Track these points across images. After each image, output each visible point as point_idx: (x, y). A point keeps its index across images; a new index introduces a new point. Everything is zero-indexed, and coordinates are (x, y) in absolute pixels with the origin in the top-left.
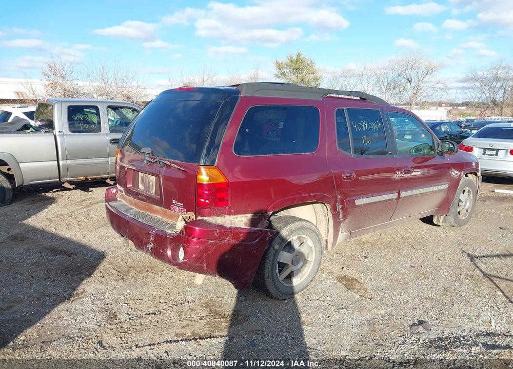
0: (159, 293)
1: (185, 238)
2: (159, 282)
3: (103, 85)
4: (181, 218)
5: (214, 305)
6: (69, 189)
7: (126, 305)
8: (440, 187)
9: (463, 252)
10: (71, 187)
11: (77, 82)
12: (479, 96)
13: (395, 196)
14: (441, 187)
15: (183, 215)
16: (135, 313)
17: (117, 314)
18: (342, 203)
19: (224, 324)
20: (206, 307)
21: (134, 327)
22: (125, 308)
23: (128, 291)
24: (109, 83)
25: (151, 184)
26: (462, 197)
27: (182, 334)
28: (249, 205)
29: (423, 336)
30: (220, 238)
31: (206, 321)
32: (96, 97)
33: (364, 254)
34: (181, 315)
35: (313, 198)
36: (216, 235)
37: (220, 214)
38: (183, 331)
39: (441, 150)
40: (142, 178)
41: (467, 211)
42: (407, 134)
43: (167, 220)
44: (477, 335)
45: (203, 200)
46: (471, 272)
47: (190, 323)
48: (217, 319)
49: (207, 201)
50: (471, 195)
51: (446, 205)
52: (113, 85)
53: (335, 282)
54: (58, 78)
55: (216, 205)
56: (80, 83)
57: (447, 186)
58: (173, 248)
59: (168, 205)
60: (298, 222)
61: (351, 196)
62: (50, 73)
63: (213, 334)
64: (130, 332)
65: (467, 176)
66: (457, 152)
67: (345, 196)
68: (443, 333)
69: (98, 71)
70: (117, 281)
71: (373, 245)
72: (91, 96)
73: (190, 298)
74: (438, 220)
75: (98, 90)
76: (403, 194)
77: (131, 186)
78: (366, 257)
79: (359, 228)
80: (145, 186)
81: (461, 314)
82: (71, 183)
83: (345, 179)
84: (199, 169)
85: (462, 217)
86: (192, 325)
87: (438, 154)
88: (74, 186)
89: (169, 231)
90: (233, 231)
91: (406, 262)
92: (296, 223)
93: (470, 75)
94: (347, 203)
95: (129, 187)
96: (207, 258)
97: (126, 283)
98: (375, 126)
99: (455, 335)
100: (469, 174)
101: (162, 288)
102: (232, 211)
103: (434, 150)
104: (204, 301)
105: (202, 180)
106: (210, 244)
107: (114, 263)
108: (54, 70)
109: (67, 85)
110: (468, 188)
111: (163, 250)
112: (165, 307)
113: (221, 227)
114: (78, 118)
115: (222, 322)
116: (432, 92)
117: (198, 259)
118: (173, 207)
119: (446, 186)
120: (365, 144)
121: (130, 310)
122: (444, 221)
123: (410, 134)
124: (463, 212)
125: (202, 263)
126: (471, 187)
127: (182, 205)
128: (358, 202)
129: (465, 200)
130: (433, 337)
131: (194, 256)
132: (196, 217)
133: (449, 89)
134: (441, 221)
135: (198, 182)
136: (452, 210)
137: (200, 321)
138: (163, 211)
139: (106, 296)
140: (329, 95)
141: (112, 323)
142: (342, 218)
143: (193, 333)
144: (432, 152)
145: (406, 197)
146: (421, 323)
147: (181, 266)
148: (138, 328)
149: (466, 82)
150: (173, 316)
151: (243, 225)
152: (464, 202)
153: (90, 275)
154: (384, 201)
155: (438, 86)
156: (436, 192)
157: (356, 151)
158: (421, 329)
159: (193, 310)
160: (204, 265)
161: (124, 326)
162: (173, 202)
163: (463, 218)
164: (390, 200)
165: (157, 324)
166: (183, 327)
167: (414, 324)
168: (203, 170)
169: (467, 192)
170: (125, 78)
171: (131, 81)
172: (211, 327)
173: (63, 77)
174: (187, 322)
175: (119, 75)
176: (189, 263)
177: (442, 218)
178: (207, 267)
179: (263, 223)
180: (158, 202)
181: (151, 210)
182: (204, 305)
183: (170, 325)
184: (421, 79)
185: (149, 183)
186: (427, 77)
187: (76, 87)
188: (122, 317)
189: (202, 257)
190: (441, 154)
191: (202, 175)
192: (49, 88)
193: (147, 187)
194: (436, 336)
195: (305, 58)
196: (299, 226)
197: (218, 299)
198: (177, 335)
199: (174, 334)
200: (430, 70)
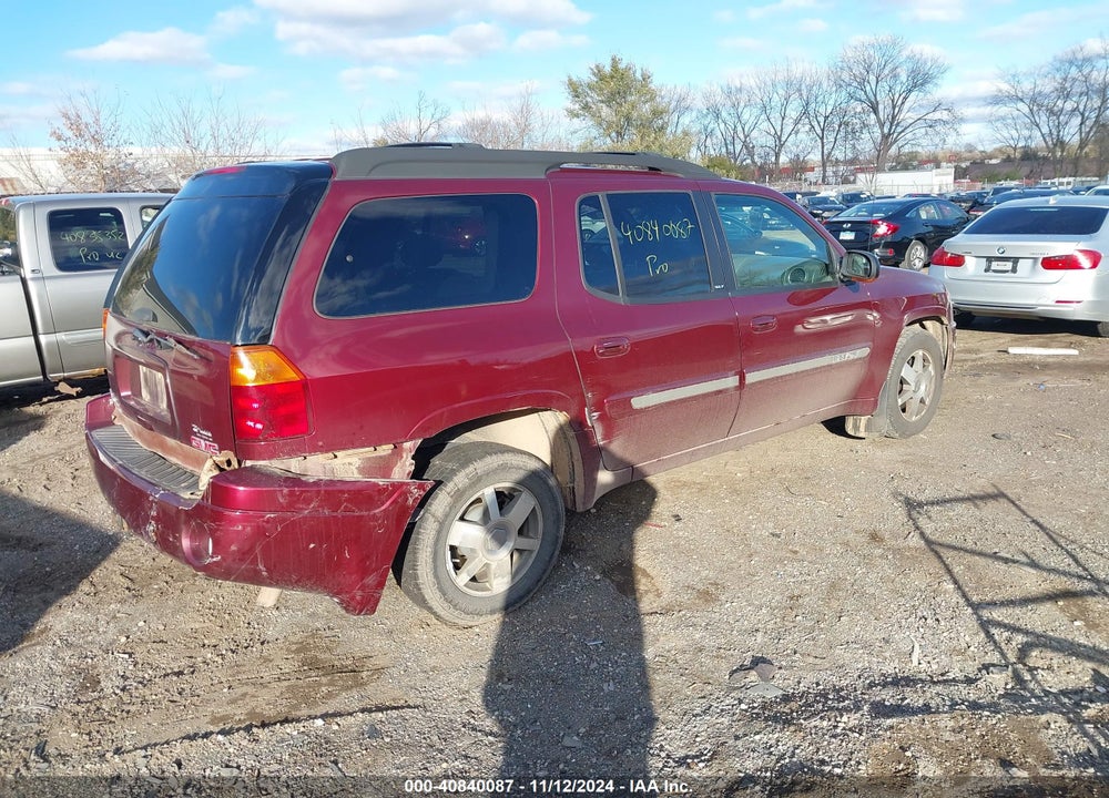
0: (208, 624)
1: (212, 511)
2: (212, 600)
3: (189, 152)
4: (209, 463)
5: (316, 647)
6: (69, 397)
7: (126, 656)
8: (848, 354)
9: (896, 494)
10: (73, 391)
11: (131, 149)
12: (1026, 133)
13: (732, 381)
14: (849, 356)
15: (215, 458)
16: (140, 674)
17: (102, 678)
18: (599, 406)
19: (323, 689)
20: (298, 651)
21: (124, 707)
22: (121, 663)
23: (141, 624)
24: (203, 148)
25: (159, 389)
26: (907, 372)
27: (224, 719)
28: (362, 427)
29: (752, 694)
30: (291, 506)
31: (286, 683)
32: (175, 181)
33: (676, 510)
34: (239, 673)
35: (524, 400)
36: (281, 501)
37: (292, 453)
38: (229, 710)
39: (846, 274)
40: (145, 374)
41: (922, 401)
42: (845, 230)
43: (191, 468)
44: (871, 686)
45: (251, 424)
46: (900, 541)
47: (250, 690)
48: (314, 676)
49: (259, 426)
50: (931, 368)
51: (867, 393)
52: (211, 152)
53: (598, 577)
54: (88, 143)
55: (281, 433)
56: (136, 150)
57: (866, 351)
58: (193, 531)
59: (186, 437)
60: (494, 457)
61: (620, 391)
62: (69, 134)
63: (295, 714)
64: (113, 719)
65: (923, 327)
66: (877, 275)
67: (609, 390)
68: (799, 683)
69: (176, 123)
70: (122, 601)
71: (702, 488)
72: (164, 179)
73: (270, 633)
74: (856, 427)
75: (179, 163)
76: (751, 378)
77: (129, 393)
78: (678, 518)
79: (653, 457)
80: (151, 393)
81: (852, 639)
82: (71, 382)
83: (602, 354)
84: (234, 354)
85: (911, 415)
86: (253, 696)
87: (842, 281)
88: (79, 389)
89: (186, 495)
90: (323, 488)
91: (763, 526)
92: (489, 460)
93: (1005, 87)
94: (610, 407)
95: (125, 397)
96: (266, 550)
97: (142, 607)
98: (676, 230)
99: (821, 687)
100: (927, 319)
101: (215, 613)
102: (320, 443)
103: (833, 274)
104: (297, 638)
105: (245, 380)
106: (268, 521)
107: (126, 562)
108: (77, 126)
109: (109, 157)
110: (921, 353)
111: (175, 537)
112: (209, 655)
113: (295, 481)
114: (74, 237)
115: (320, 685)
116: (923, 130)
117: (244, 554)
118: (196, 441)
119: (864, 352)
120: (654, 272)
121: (131, 667)
122: (868, 428)
123: (850, 230)
124: (913, 406)
125: (254, 561)
126: (928, 350)
127: (210, 435)
128: (638, 402)
129: (917, 379)
130: (770, 695)
131: (233, 548)
132: (239, 463)
133: (962, 120)
134: (862, 429)
135: (233, 383)
136: (883, 403)
137: (274, 685)
138: (182, 448)
139: (90, 638)
140: (565, 166)
141: (83, 699)
142: (603, 439)
143: (252, 714)
144: (829, 279)
145: (760, 382)
146: (757, 662)
147: (212, 572)
148: (133, 708)
149: (998, 104)
150: (222, 675)
151: (355, 471)
152: (913, 384)
153: (69, 590)
154: (705, 396)
155: (937, 115)
156: (839, 366)
157: (631, 290)
158: (753, 678)
159: (267, 660)
160: (261, 567)
161: (104, 706)
162: (195, 430)
163: (914, 418)
164: (720, 392)
165: (177, 697)
166: (233, 701)
167: (742, 668)
168: (242, 355)
169: (918, 363)
170: (237, 137)
171: (250, 141)
172: (295, 697)
173: (96, 140)
174: (245, 689)
175: (223, 129)
176: (224, 564)
177: (864, 420)
178: (268, 570)
179: (404, 465)
180: (170, 430)
181: (163, 446)
182: (294, 647)
183: (207, 696)
184: (900, 102)
185: (155, 390)
186: (912, 96)
187: (129, 161)
188: (108, 686)
189: (251, 549)
190: (849, 282)
191: (241, 367)
192: (70, 166)
193: (155, 396)
194: (781, 692)
195: (628, 69)
196: (495, 465)
197: (329, 633)
198: (214, 721)
199: (207, 719)
200: (920, 80)
